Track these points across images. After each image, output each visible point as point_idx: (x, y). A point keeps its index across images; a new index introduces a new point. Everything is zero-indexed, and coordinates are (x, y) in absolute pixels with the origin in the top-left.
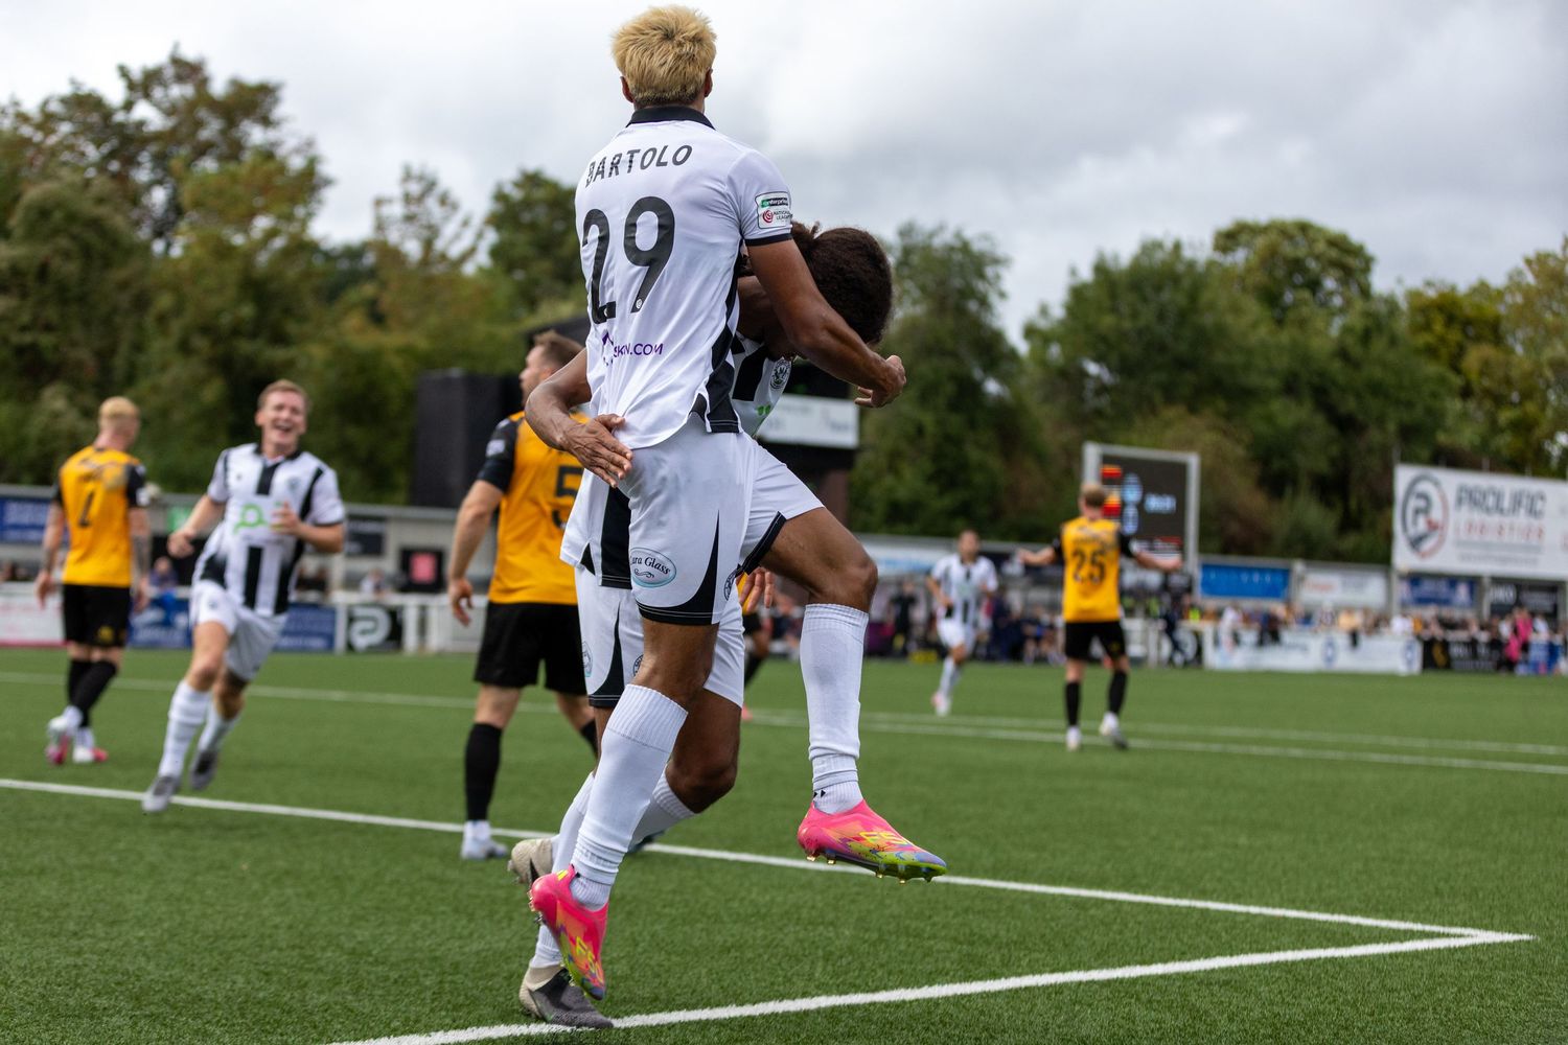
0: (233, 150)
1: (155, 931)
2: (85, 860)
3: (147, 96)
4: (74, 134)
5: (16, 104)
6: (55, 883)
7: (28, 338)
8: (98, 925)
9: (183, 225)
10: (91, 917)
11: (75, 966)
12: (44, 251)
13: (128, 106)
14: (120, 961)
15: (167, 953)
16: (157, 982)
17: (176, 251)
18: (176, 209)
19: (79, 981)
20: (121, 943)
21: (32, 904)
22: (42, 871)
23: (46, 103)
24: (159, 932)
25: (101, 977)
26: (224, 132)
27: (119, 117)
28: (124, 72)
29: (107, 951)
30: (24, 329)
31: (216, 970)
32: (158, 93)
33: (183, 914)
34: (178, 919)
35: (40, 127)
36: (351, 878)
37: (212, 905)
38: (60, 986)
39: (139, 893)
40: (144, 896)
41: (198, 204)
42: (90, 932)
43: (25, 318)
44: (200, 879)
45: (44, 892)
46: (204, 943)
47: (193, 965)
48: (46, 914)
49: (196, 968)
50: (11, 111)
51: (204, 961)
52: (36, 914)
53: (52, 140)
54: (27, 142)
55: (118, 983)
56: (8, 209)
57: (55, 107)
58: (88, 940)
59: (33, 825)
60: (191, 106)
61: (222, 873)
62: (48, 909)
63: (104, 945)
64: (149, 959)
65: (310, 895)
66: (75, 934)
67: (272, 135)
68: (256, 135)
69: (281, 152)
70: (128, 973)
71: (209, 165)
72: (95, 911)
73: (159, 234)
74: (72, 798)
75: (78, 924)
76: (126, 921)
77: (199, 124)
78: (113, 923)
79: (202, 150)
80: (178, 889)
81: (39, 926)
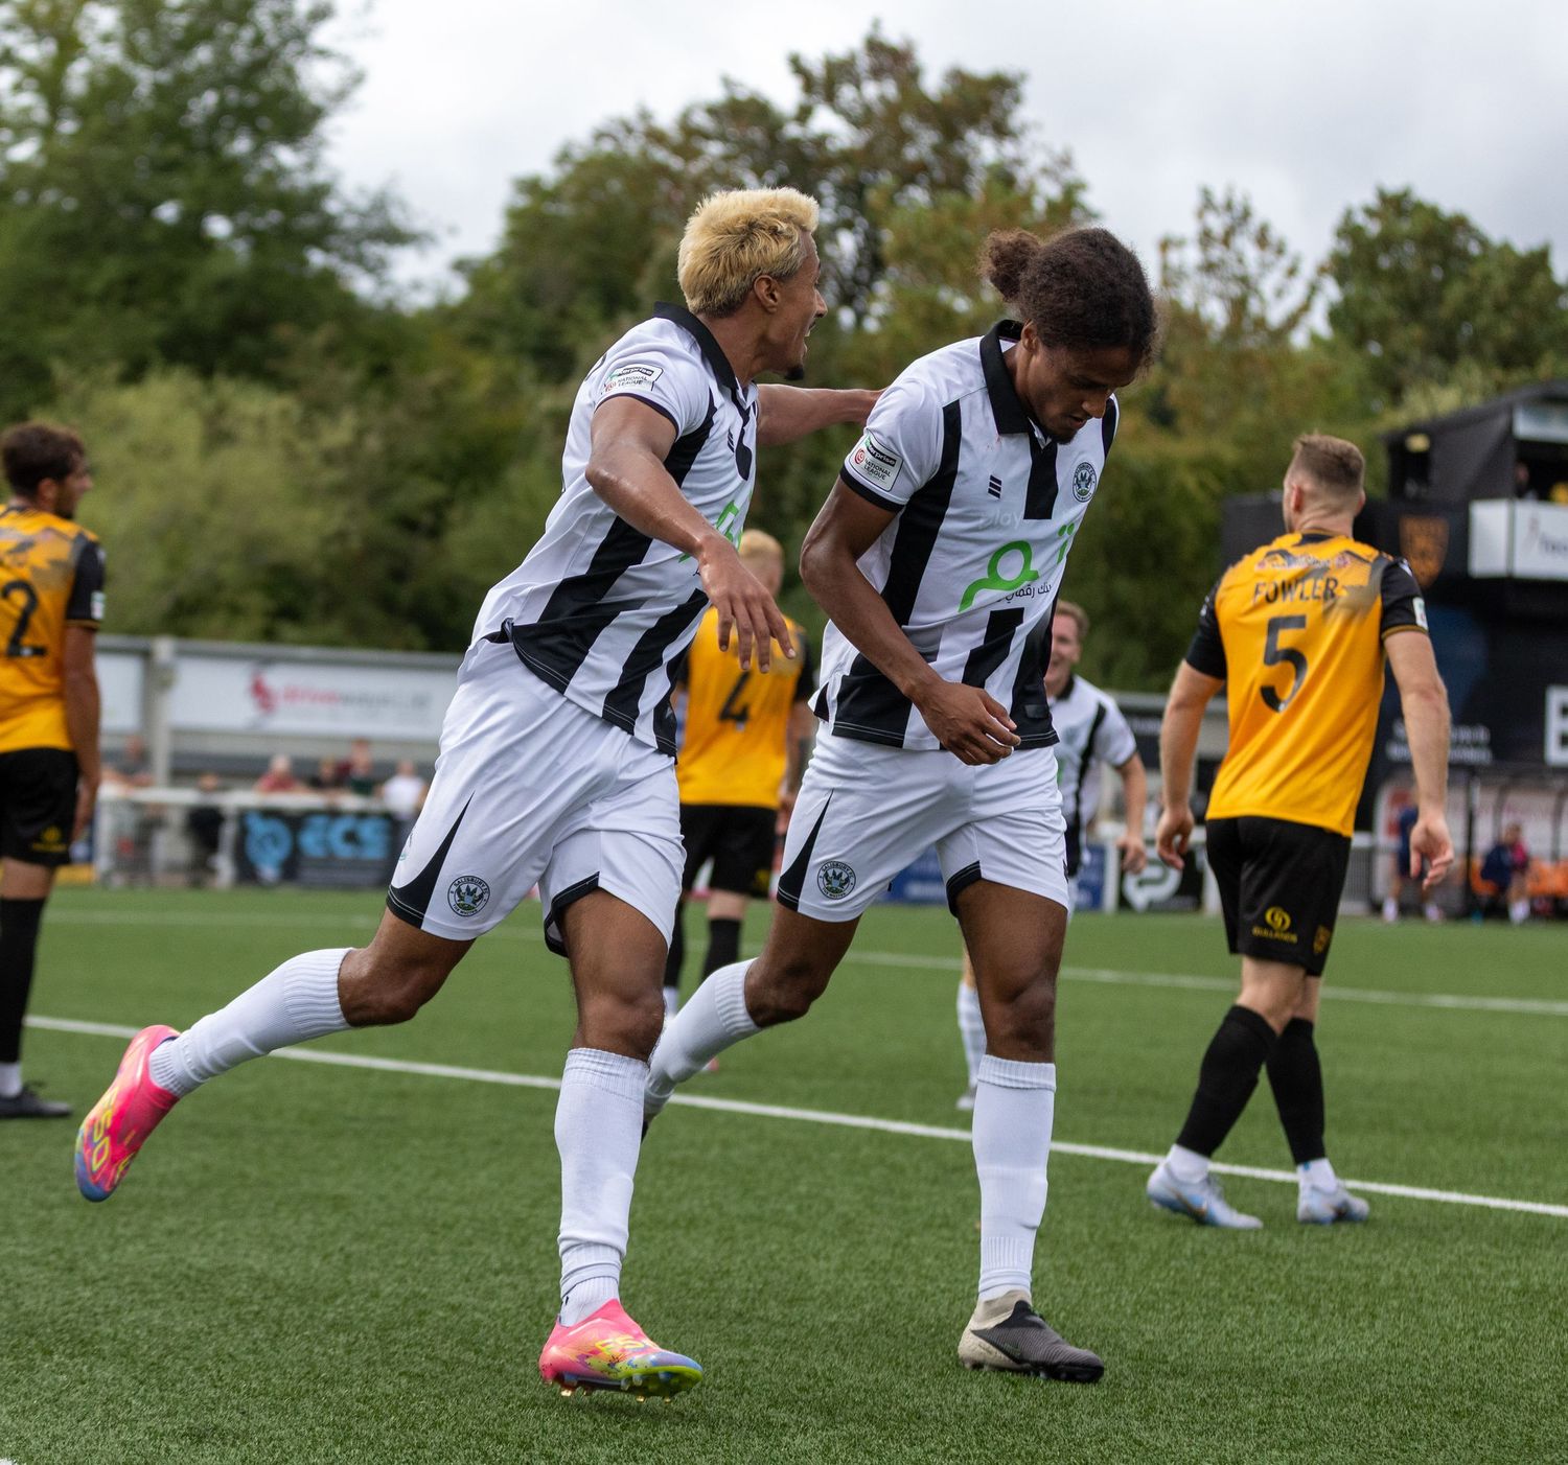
0: (953, 174)
1: (852, 1316)
2: (751, 1207)
3: (830, 98)
4: (727, 158)
5: (645, 116)
6: (709, 1241)
8: (772, 1303)
9: (882, 288)
10: (761, 1292)
11: (741, 1361)
13: (804, 114)
14: (805, 1357)
15: (870, 1347)
16: (858, 1389)
17: (871, 325)
18: (873, 261)
19: (748, 1384)
20: (804, 1331)
21: (679, 1270)
22: (692, 1222)
24: (859, 1316)
25: (777, 1379)
26: (937, 150)
27: (792, 130)
28: (797, 66)
29: (785, 1340)
31: (942, 1374)
32: (847, 93)
33: (891, 1291)
34: (886, 1298)
35: (679, 150)
36: (1134, 1247)
37: (933, 1280)
38: (720, 1389)
39: (827, 1258)
40: (835, 1263)
41: (906, 253)
42: (761, 1313)
44: (913, 1240)
45: (694, 1253)
46: (924, 1335)
47: (908, 1367)
48: (699, 1285)
49: (911, 1372)
50: (639, 127)
51: (923, 1361)
52: (685, 1284)
53: (696, 168)
54: (662, 170)
55: (802, 1389)
56: (635, 269)
57: (701, 120)
58: (758, 1326)
59: (676, 1155)
60: (893, 111)
61: (945, 1233)
62: (702, 1278)
63: (780, 1333)
64: (845, 1355)
65: (1073, 1270)
66: (740, 1315)
67: (1009, 149)
68: (985, 150)
69: (1021, 175)
70: (816, 1374)
71: (918, 195)
72: (766, 1284)
73: (847, 299)
74: (732, 1117)
75: (743, 1301)
76: (812, 1299)
77: (905, 137)
78: (791, 1302)
79: (909, 175)
80: (882, 1254)
81: (689, 1302)
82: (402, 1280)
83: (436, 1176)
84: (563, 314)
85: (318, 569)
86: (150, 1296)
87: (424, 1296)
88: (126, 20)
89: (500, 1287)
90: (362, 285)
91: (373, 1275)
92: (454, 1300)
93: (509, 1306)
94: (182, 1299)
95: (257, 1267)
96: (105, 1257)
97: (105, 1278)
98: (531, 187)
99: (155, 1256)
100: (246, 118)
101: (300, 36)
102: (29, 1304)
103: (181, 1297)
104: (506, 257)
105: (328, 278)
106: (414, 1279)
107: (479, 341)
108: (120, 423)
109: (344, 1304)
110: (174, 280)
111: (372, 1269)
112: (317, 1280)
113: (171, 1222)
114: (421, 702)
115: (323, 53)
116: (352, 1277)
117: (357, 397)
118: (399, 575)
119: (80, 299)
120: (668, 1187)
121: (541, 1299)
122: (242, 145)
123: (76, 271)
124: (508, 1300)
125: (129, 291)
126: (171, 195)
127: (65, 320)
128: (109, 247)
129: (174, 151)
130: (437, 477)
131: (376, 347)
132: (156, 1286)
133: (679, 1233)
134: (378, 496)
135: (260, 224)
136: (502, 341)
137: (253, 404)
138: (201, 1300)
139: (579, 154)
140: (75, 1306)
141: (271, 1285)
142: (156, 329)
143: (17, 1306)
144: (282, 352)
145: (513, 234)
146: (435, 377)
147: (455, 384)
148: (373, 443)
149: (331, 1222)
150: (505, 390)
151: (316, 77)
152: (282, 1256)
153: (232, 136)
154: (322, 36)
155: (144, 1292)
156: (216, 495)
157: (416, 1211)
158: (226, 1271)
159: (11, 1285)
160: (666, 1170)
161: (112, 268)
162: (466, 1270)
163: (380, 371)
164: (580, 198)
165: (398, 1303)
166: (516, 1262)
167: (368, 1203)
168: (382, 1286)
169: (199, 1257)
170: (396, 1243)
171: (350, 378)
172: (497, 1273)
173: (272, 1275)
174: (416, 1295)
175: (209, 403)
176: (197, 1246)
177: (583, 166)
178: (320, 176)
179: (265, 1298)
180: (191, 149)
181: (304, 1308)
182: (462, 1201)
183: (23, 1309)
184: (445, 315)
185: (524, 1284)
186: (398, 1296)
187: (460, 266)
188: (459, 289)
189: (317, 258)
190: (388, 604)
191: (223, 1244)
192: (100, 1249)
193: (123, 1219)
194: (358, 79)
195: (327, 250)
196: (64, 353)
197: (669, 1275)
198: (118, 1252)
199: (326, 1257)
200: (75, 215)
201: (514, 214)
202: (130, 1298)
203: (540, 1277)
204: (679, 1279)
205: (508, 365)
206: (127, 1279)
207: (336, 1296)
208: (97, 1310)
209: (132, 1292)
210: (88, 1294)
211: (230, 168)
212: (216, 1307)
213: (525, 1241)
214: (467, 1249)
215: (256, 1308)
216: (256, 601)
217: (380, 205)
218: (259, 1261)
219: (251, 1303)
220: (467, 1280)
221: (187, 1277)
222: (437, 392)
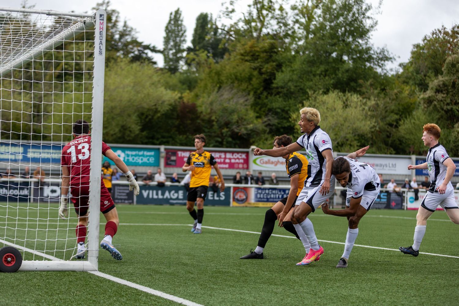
5: (444, 28)
7: (449, 107)
12: (454, 78)
21: (455, 296)
23: (453, 28)
30: (448, 104)
35: (452, 36)
43: (448, 101)
50: (442, 31)
53: (455, 40)
54: (448, 41)
56: (442, 65)
57: (456, 29)
82: (391, 298)
83: (399, 274)
84: (425, 76)
85: (369, 135)
86: (334, 301)
87: (396, 302)
88: (323, 12)
89: (413, 300)
90: (379, 70)
91: (384, 297)
92: (402, 303)
93: (415, 304)
94: (341, 302)
95: (357, 295)
96: (323, 292)
97: (323, 297)
98: (417, 46)
99: (335, 292)
100: (351, 33)
101: (364, 14)
102: (306, 302)
103: (340, 301)
104: (411, 63)
105: (371, 68)
106: (394, 298)
107: (406, 82)
108: (324, 103)
109: (378, 303)
110: (336, 70)
111: (384, 295)
112: (371, 298)
113: (338, 284)
114: (394, 166)
115: (369, 18)
116: (379, 297)
117: (378, 96)
118: (388, 137)
119: (314, 75)
120: (453, 277)
121: (423, 303)
122: (351, 39)
123: (313, 69)
124: (416, 303)
125: (325, 73)
126: (335, 51)
127: (312, 80)
128: (321, 63)
129: (335, 41)
130: (397, 114)
131: (382, 84)
132: (335, 299)
133: (456, 288)
134: (384, 118)
135: (355, 57)
136: (411, 82)
137: (355, 98)
138: (345, 302)
139: (428, 39)
140: (317, 303)
141: (361, 299)
142: (332, 82)
143: (304, 303)
144: (361, 86)
145: (412, 57)
146: (396, 91)
147: (401, 92)
148: (381, 106)
149: (374, 285)
150: (412, 94)
151: (367, 23)
152: (363, 292)
153: (348, 38)
154: (368, 14)
155: (332, 300)
156: (345, 120)
157: (394, 282)
158: (351, 296)
159: (302, 298)
160: (452, 273)
161: (322, 68)
162: (406, 296)
163: (383, 90)
164: (429, 49)
165: (390, 303)
166: (417, 294)
167: (383, 281)
168: (386, 299)
169: (344, 292)
170: (389, 290)
171: (376, 92)
172: (413, 297)
173: (361, 297)
174: (394, 301)
175: (344, 98)
176: (344, 290)
177: (429, 41)
178: (368, 46)
179: (360, 302)
180: (339, 41)
181: (368, 304)
182: (405, 280)
183: (305, 303)
184: (398, 76)
185: (419, 299)
186: (390, 302)
187: (400, 65)
188: (401, 70)
189: (368, 64)
190: (386, 144)
191: (350, 290)
192: (322, 290)
193: (327, 284)
194: (376, 23)
195: (370, 63)
196: (311, 88)
197: (453, 298)
198: (326, 291)
199: (373, 292)
200: (313, 56)
201: (413, 53)
202: (329, 301)
203: (422, 298)
204: (455, 299)
205: (413, 88)
206: (328, 297)
207: (376, 302)
208: (322, 304)
209: (329, 300)
210: (319, 300)
211: (348, 44)
212: (348, 304)
213: (419, 289)
214: (405, 291)
215: (357, 304)
216: (355, 143)
217: (383, 51)
218: (358, 294)
219: (356, 303)
220: (406, 298)
221: (342, 297)
222: (396, 94)
